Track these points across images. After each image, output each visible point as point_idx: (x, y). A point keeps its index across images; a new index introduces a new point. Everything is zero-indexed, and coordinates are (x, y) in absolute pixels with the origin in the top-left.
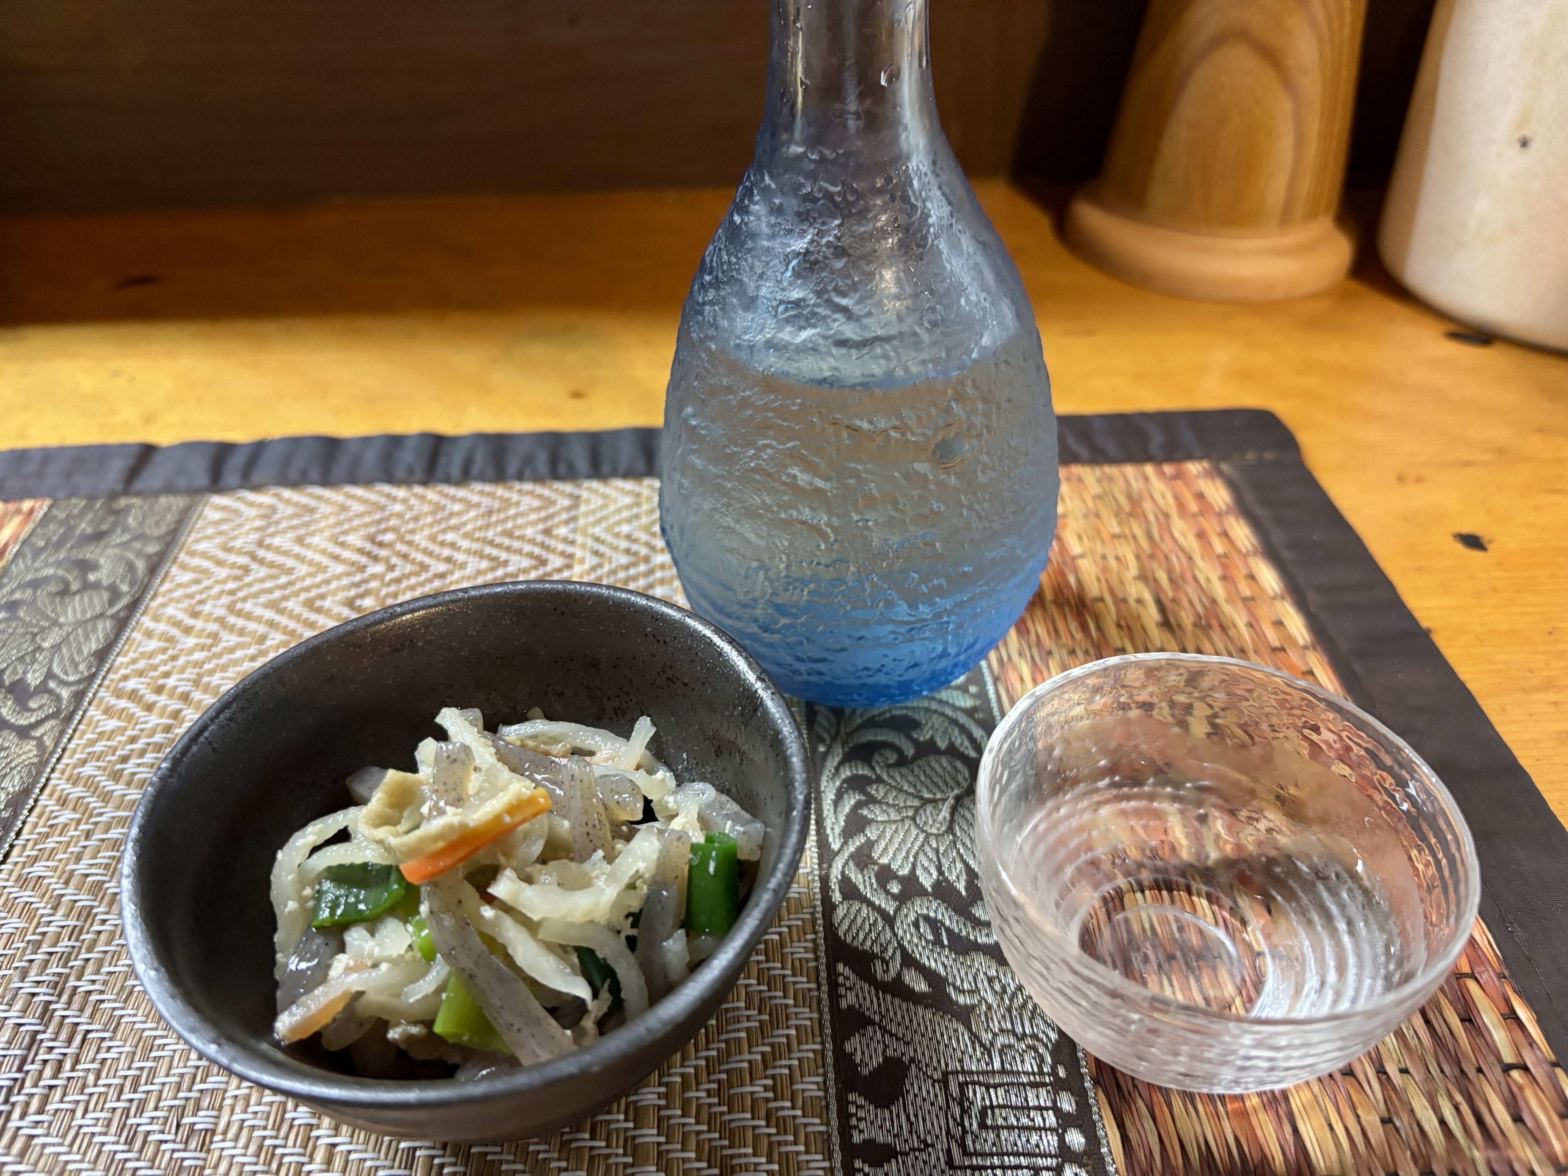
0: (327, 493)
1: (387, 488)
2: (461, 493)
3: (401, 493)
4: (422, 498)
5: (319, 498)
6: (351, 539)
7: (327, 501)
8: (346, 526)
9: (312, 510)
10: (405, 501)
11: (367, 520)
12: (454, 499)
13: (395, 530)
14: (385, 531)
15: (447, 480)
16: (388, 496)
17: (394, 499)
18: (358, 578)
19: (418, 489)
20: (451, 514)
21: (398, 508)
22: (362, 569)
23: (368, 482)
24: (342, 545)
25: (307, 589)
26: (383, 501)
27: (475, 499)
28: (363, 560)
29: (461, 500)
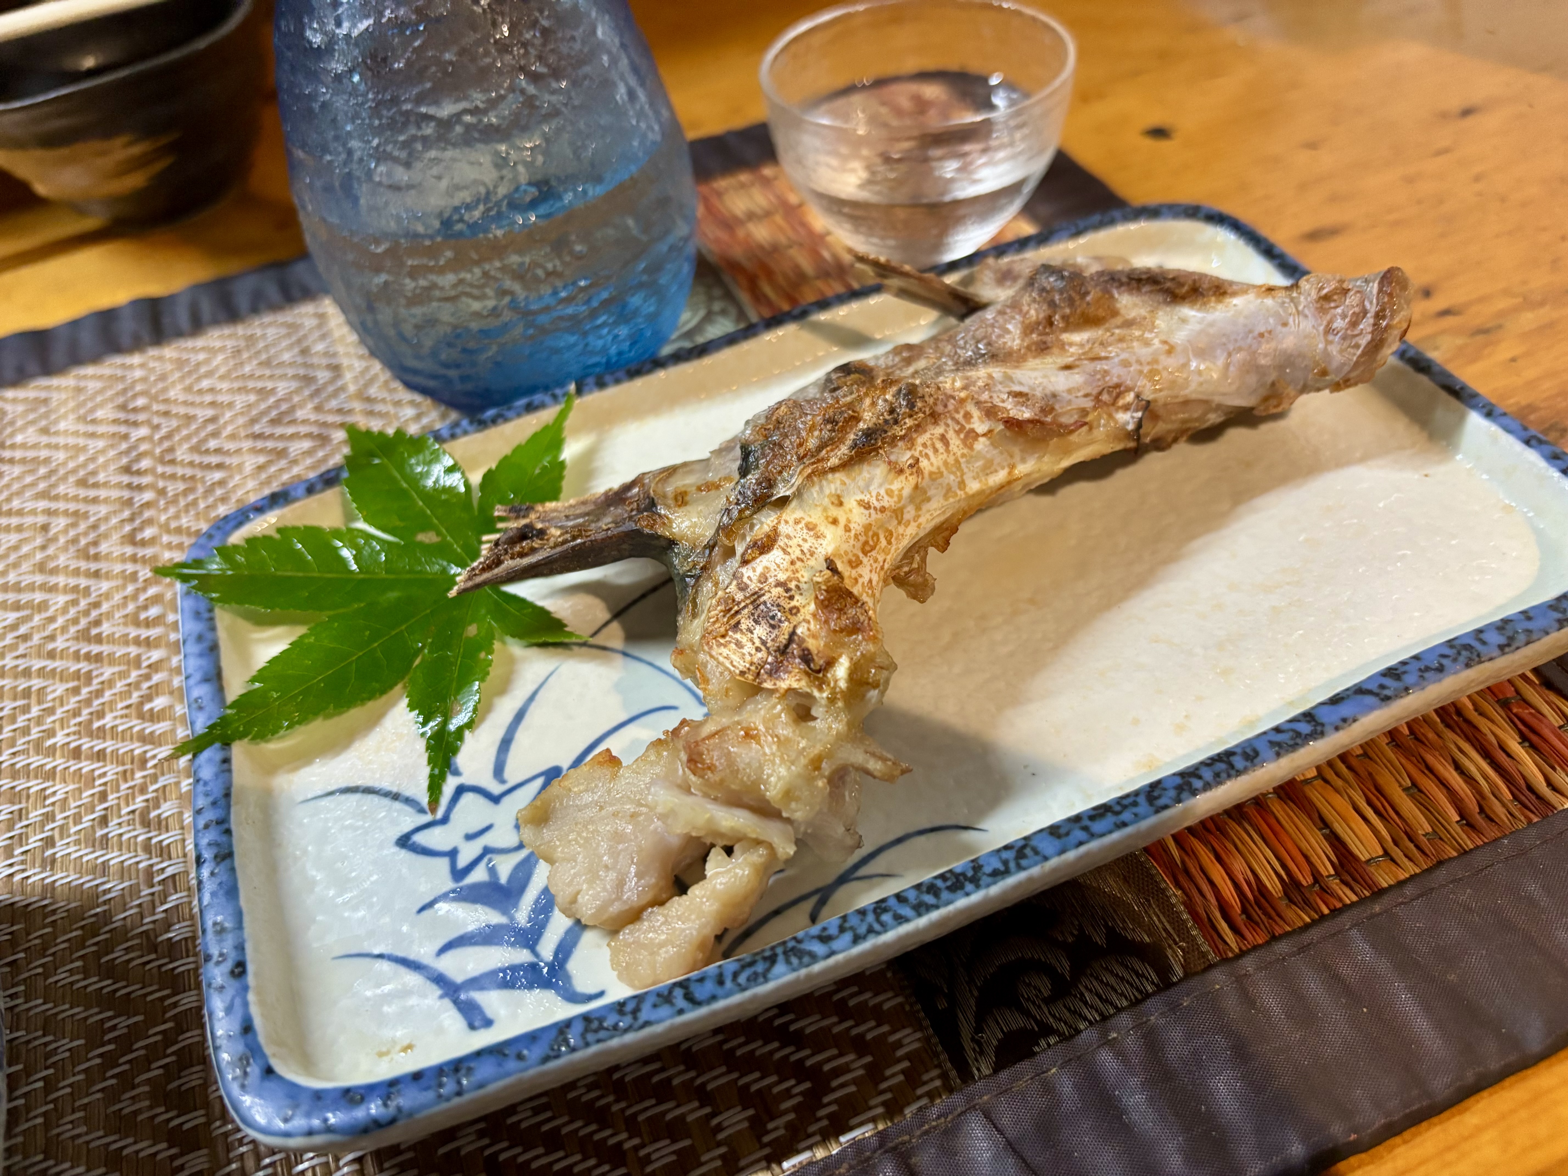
0: (55, 381)
1: (118, 360)
2: (199, 342)
3: (136, 359)
4: (160, 358)
5: (48, 388)
6: (100, 414)
7: (58, 388)
8: (90, 405)
9: (46, 401)
10: (142, 366)
11: (109, 393)
12: (194, 350)
13: (143, 393)
14: (135, 397)
15: (180, 334)
16: (123, 366)
17: (131, 367)
18: (124, 446)
19: (153, 352)
20: (198, 365)
21: (138, 374)
22: (126, 437)
23: (95, 359)
24: (94, 421)
25: (74, 471)
26: (119, 373)
27: (218, 344)
28: (123, 429)
29: (203, 349)
